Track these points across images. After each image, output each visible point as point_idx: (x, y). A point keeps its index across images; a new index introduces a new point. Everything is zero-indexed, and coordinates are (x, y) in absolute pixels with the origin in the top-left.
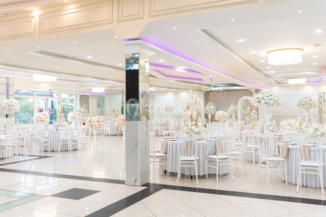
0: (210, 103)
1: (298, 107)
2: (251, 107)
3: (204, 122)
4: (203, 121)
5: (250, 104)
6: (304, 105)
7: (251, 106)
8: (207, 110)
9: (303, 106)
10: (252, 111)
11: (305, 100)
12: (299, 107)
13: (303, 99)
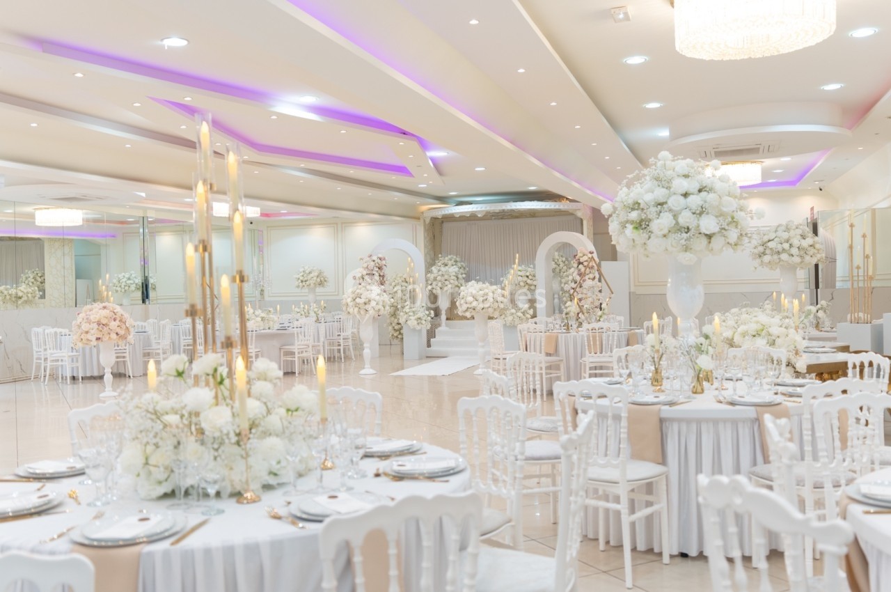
0: (446, 258)
1: (758, 261)
2: (581, 266)
3: (424, 322)
4: (420, 318)
5: (577, 257)
6: (778, 253)
7: (580, 263)
8: (435, 279)
9: (776, 257)
10: (584, 281)
11: (785, 235)
12: (762, 263)
13: (776, 231)
